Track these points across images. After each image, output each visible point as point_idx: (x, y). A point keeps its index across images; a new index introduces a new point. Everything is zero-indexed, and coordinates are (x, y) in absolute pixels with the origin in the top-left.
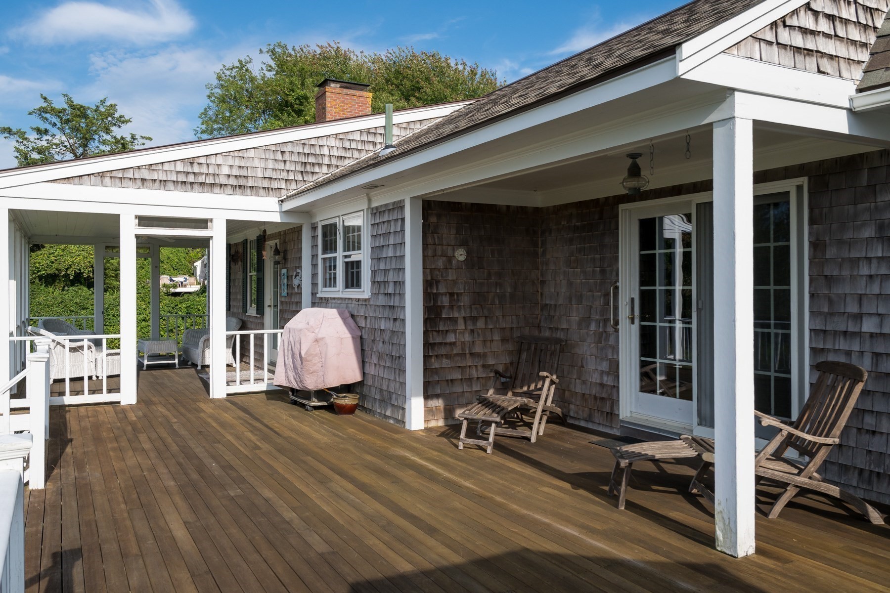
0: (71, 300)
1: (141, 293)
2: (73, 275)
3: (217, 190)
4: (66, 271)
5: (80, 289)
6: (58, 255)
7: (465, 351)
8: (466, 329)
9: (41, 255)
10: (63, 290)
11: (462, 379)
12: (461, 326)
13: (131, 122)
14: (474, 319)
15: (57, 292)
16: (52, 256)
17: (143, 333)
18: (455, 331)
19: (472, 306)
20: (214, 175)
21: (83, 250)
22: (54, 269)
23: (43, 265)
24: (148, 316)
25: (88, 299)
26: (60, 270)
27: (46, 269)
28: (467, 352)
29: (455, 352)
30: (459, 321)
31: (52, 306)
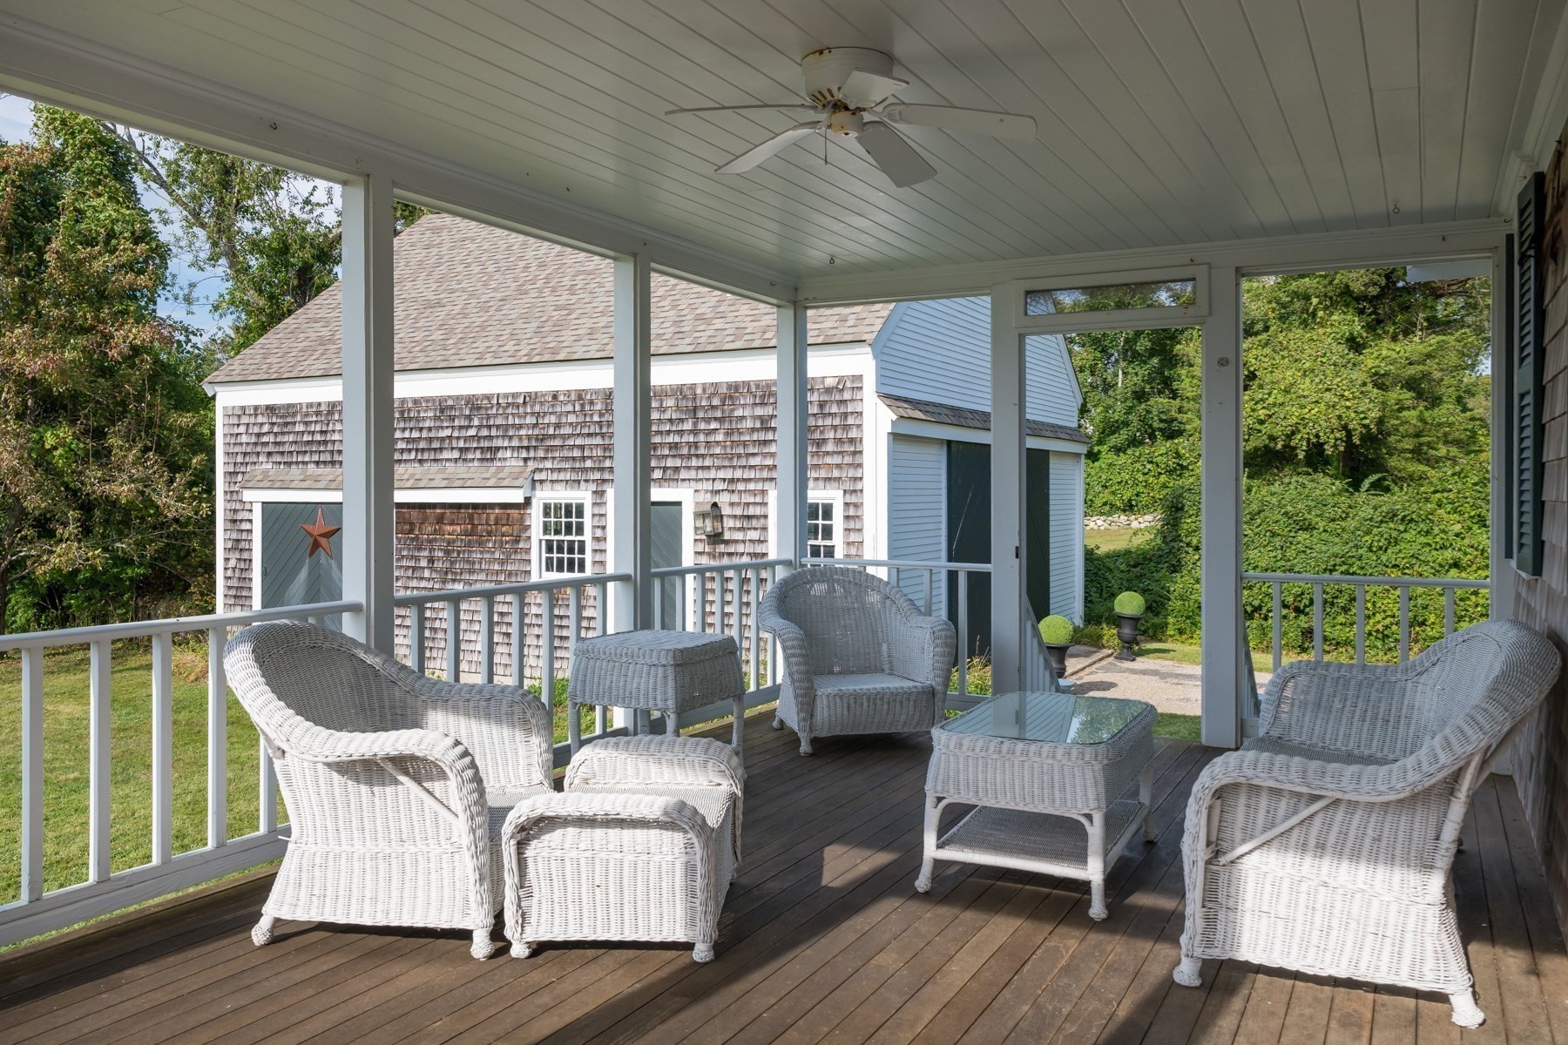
2: (1304, 448)
4: (1289, 441)
6: (1274, 405)
16: (1259, 406)
21: (1327, 390)
22: (1264, 437)
26: (1276, 438)
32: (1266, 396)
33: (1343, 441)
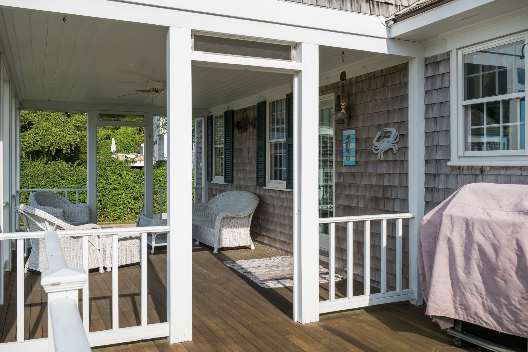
0: (53, 172)
1: (111, 166)
2: (54, 151)
4: (49, 149)
5: (60, 163)
6: (42, 135)
9: (28, 134)
10: (46, 164)
15: (41, 166)
16: (37, 135)
17: (113, 200)
21: (62, 131)
22: (39, 147)
23: (30, 143)
24: (117, 186)
25: (67, 171)
26: (44, 147)
27: (32, 146)
31: (38, 177)
32: (39, 132)
33: (69, 149)
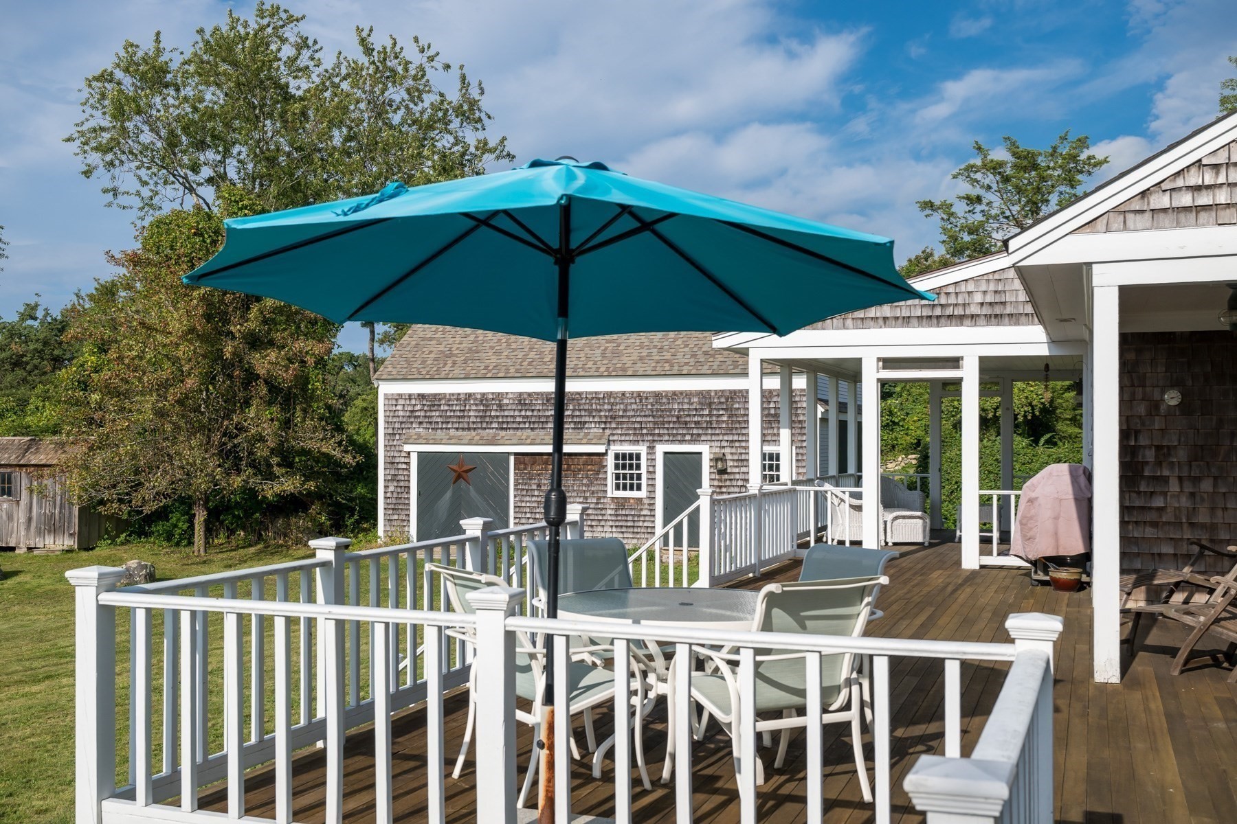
3: (968, 322)
7: (1181, 519)
8: (1181, 491)
11: (1175, 555)
12: (1174, 486)
13: (1108, 162)
14: (1196, 480)
18: (1165, 494)
19: (1193, 463)
20: (964, 305)
26: (987, 410)
28: (1184, 520)
29: (1164, 520)
30: (1170, 481)
33: (1029, 413)
